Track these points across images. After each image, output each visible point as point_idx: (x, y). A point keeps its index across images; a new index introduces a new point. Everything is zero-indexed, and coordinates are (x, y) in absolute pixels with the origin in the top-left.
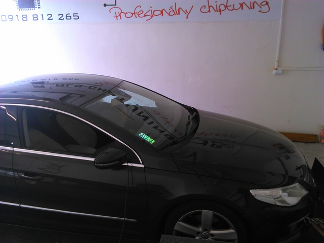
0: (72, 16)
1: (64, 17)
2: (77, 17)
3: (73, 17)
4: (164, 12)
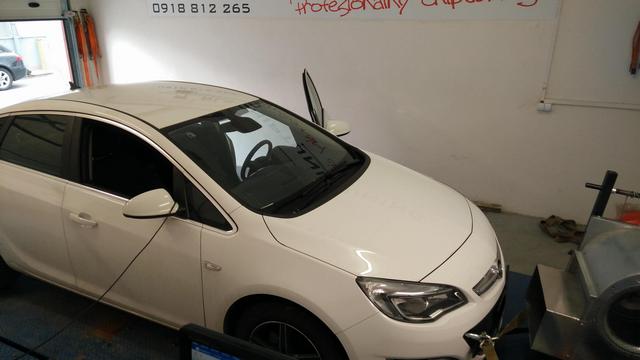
0: (240, 6)
1: (231, 9)
2: (247, 10)
3: (242, 10)
4: (366, 3)
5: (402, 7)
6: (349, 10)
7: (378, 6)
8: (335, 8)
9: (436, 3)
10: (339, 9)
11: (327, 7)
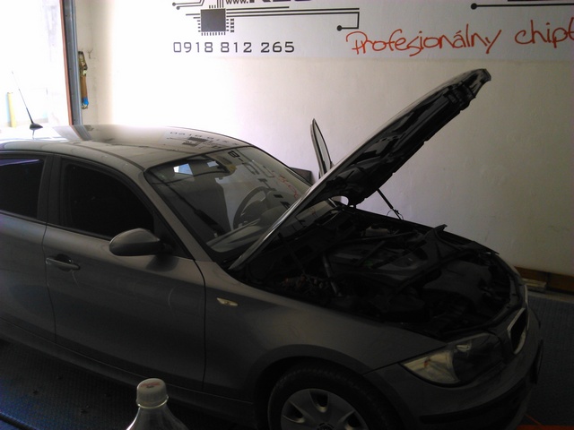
0: (283, 45)
1: (270, 48)
2: (291, 49)
3: (284, 49)
4: (444, 40)
5: (489, 44)
6: (421, 49)
7: (459, 43)
8: (404, 46)
9: (533, 41)
10: (408, 47)
11: (393, 45)
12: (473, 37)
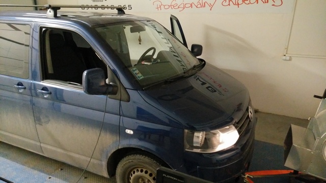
3: (128, 8)
4: (193, 5)
5: (211, 6)
6: (184, 8)
7: (199, 6)
8: (177, 7)
9: (229, 5)
10: (179, 8)
11: (172, 7)
12: (205, 3)
